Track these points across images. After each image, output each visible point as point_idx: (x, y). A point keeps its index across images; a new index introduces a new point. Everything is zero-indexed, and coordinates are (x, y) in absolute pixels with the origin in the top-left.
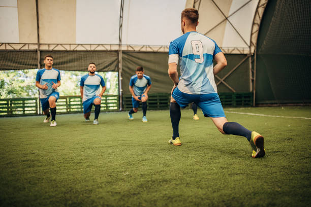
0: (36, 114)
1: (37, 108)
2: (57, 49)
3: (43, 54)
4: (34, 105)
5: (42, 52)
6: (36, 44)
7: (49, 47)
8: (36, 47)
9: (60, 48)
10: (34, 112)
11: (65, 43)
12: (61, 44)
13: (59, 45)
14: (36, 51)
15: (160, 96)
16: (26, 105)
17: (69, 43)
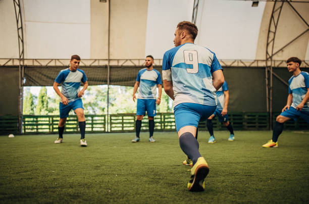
0: (104, 132)
1: (105, 125)
2: (126, 64)
3: (112, 70)
4: (103, 122)
5: (111, 67)
6: (106, 60)
7: (118, 62)
8: (106, 63)
9: (129, 64)
10: (103, 129)
11: (133, 58)
12: (130, 60)
13: (128, 61)
14: (106, 67)
15: (234, 115)
16: (94, 122)
17: (139, 58)
